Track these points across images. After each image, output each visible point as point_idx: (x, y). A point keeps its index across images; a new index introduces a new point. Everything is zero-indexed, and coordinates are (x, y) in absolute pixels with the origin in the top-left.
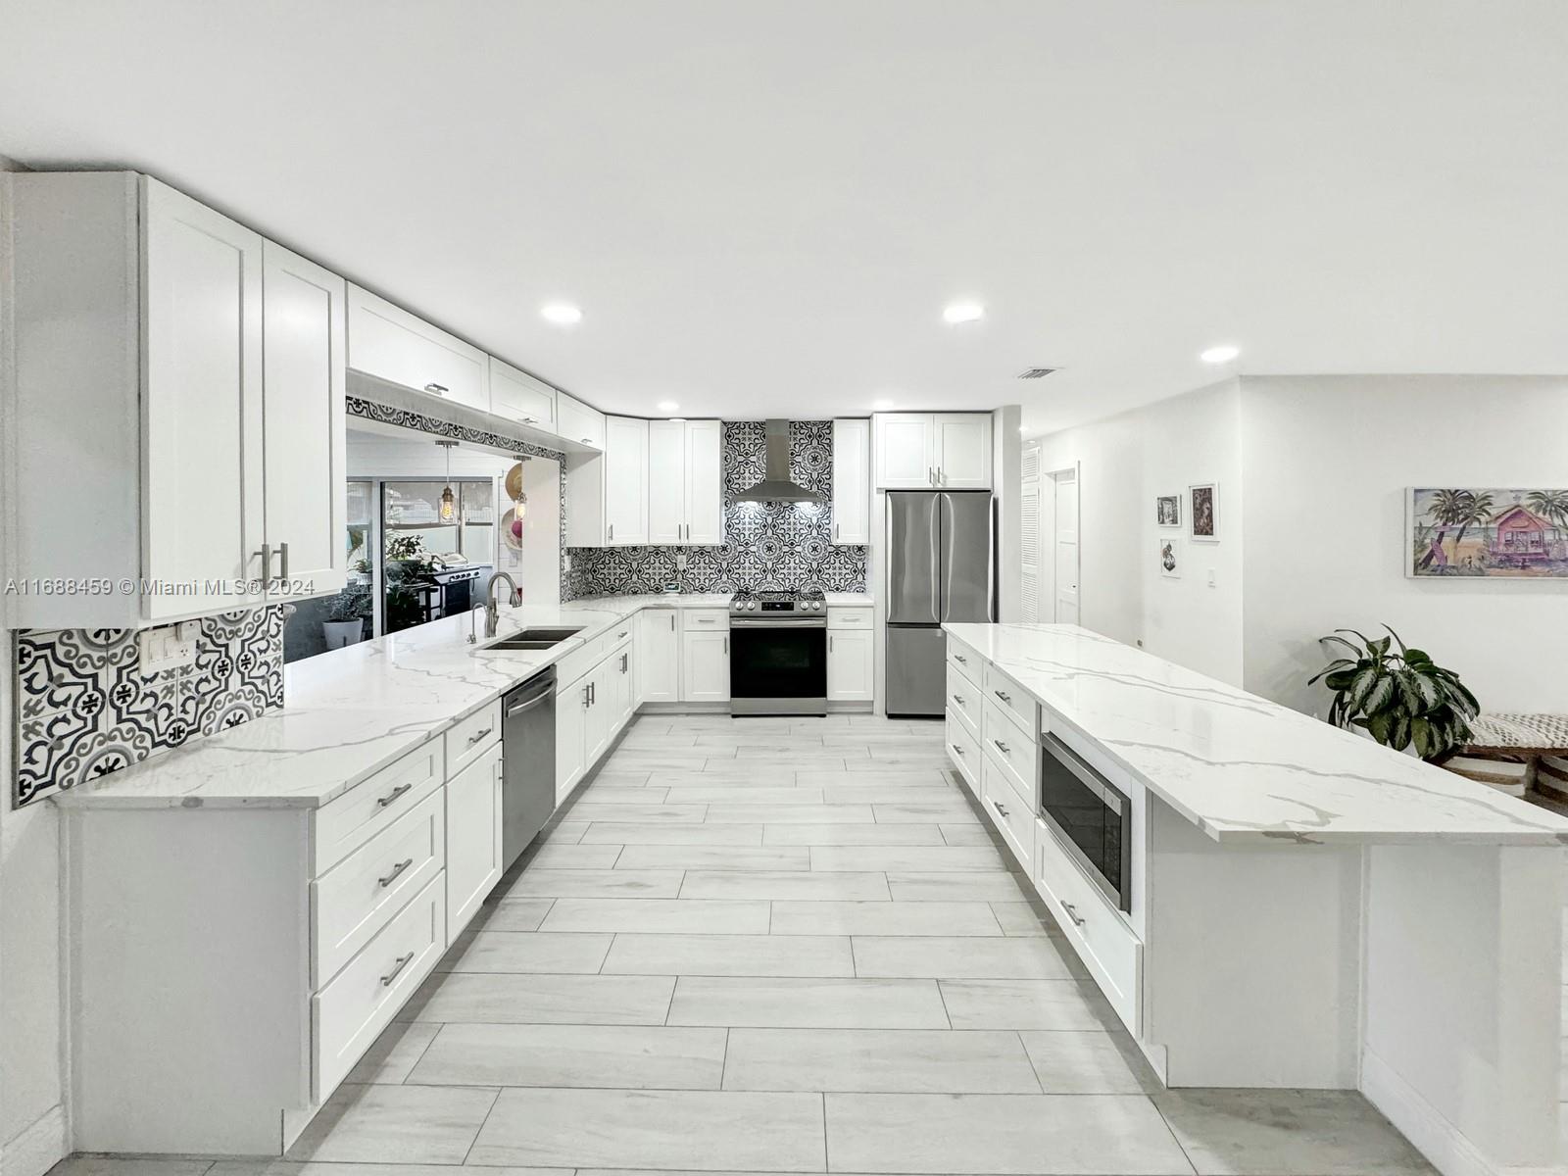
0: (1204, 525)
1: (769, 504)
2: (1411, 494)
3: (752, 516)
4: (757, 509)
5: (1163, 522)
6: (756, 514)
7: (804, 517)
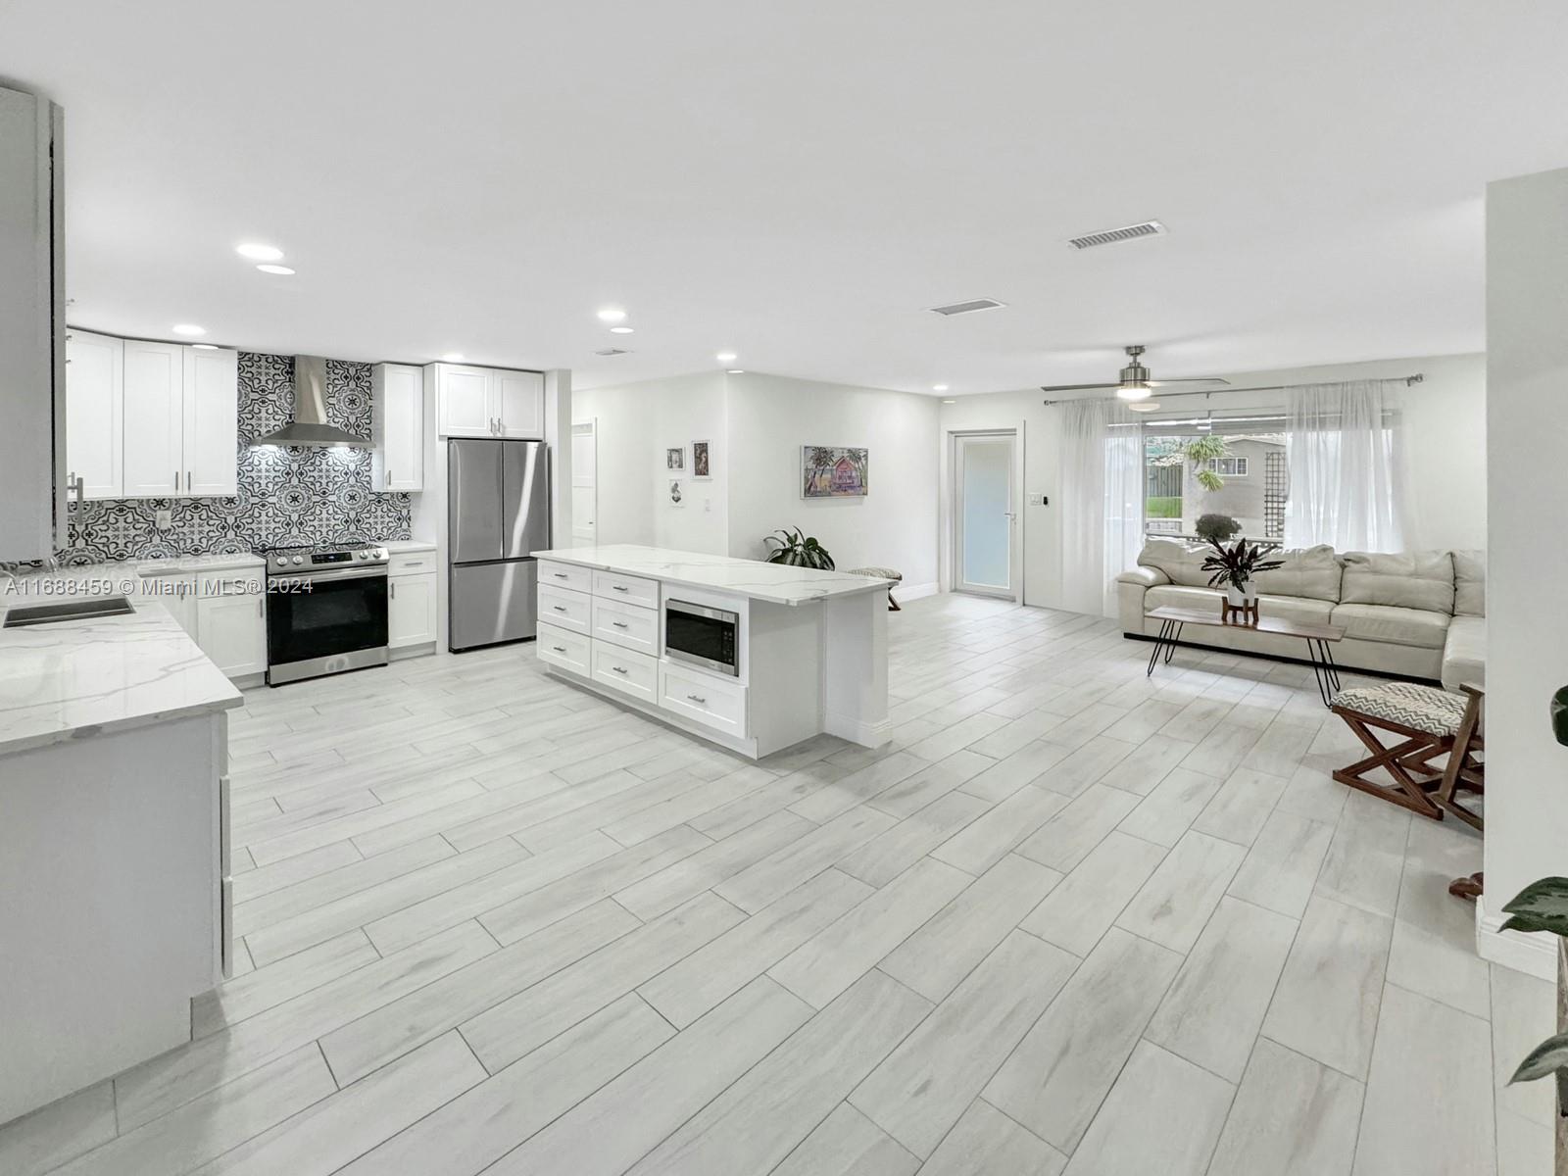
0: (702, 469)
1: (294, 449)
2: (803, 449)
3: (271, 462)
4: (277, 454)
5: (671, 467)
6: (276, 460)
7: (339, 464)
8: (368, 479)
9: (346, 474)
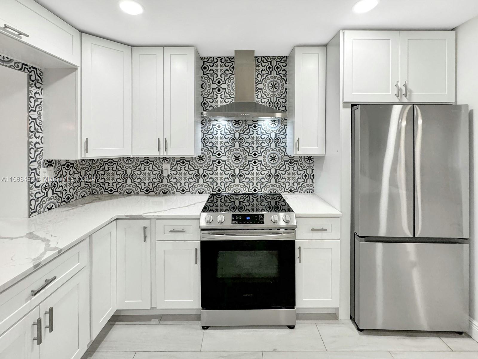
1: (237, 122)
3: (223, 133)
4: (227, 127)
6: (226, 131)
7: (265, 133)
8: (283, 144)
9: (269, 140)
